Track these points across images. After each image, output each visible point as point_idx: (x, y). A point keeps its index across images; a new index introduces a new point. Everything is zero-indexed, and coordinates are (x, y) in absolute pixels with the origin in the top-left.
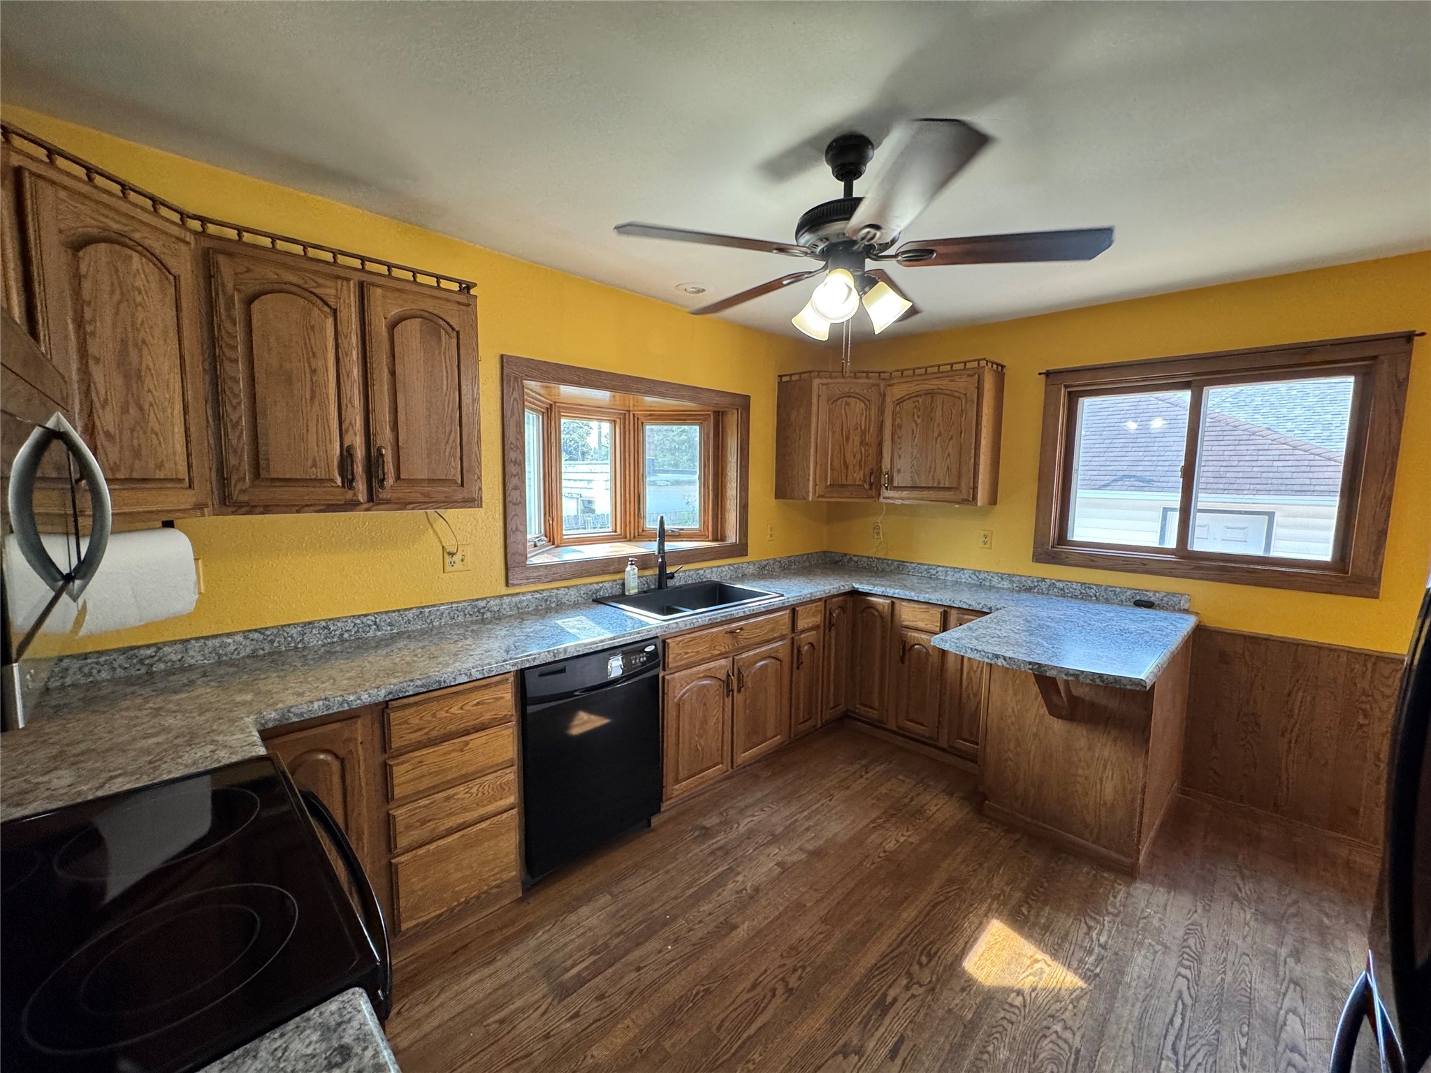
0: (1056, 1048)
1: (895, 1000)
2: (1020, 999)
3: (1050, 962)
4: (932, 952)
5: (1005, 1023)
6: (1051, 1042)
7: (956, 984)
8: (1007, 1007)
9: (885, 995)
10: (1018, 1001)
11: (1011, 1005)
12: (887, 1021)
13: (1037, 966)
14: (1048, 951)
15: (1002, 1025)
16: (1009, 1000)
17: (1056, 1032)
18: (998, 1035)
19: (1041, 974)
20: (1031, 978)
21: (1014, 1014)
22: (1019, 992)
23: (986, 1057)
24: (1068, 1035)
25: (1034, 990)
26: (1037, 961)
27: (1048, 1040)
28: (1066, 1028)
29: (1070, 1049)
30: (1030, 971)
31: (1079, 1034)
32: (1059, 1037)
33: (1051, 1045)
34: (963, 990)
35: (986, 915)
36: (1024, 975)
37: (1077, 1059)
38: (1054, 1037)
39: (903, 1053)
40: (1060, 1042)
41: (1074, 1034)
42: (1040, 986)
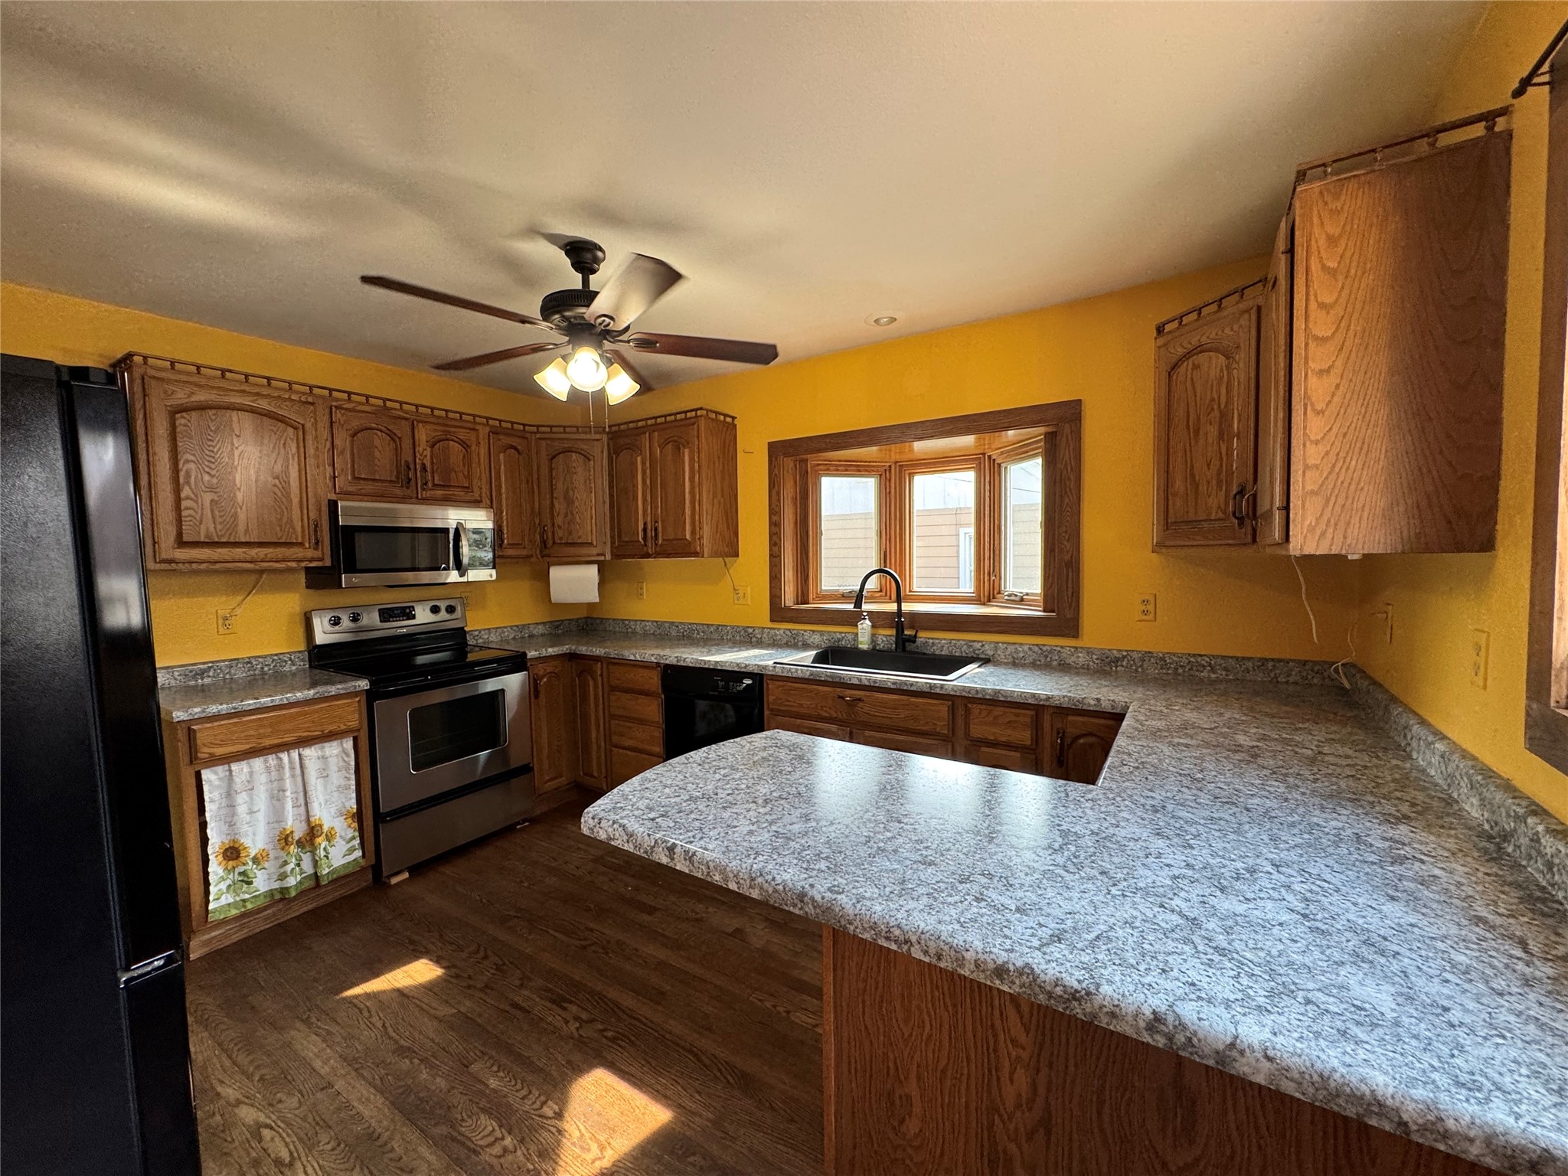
0: (485, 1132)
1: (565, 1009)
2: (550, 1113)
3: (598, 1164)
4: (619, 1042)
5: (524, 1092)
6: (494, 1130)
7: (577, 1057)
8: (543, 1098)
9: (571, 1002)
10: (548, 1111)
11: (544, 1103)
12: (548, 1004)
13: (594, 1147)
14: (615, 1169)
15: (523, 1088)
16: (550, 1103)
17: (503, 1139)
18: (513, 1083)
19: (582, 1148)
20: (577, 1134)
21: (534, 1103)
22: (559, 1115)
23: (495, 1068)
24: (497, 1150)
25: (559, 1132)
26: (602, 1148)
27: (497, 1128)
28: (505, 1150)
29: (481, 1147)
30: (587, 1135)
31: (495, 1162)
32: (497, 1139)
33: (491, 1129)
34: (569, 1062)
35: (680, 1106)
36: (581, 1127)
37: (469, 1149)
38: (498, 1134)
39: (514, 1012)
40: (491, 1139)
41: (496, 1157)
42: (564, 1140)
